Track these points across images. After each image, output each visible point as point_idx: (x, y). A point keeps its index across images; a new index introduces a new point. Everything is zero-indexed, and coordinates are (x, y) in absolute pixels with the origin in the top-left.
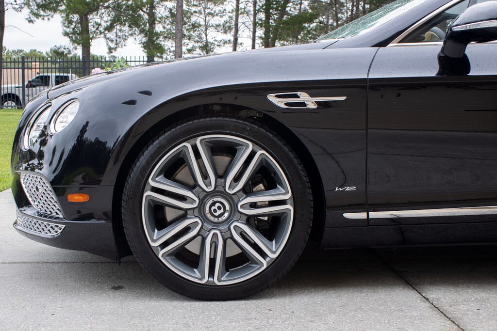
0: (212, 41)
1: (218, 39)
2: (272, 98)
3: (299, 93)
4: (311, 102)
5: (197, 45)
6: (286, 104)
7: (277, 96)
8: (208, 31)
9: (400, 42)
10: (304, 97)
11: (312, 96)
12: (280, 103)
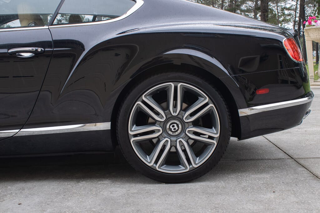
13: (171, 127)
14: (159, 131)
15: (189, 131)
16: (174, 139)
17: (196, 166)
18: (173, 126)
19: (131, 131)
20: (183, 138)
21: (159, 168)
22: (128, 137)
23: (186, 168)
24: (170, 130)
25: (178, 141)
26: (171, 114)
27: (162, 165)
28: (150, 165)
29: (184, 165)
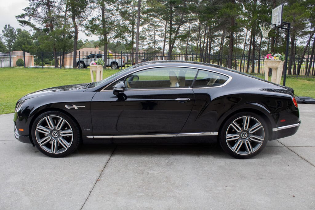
0: (157, 40)
1: (159, 40)
2: (66, 106)
3: (73, 105)
4: (76, 108)
5: (151, 42)
6: (70, 108)
7: (67, 106)
8: (155, 37)
9: (104, 90)
10: (74, 106)
11: (77, 106)
12: (68, 108)
13: (243, 135)
14: (238, 136)
15: (251, 137)
16: (244, 140)
17: (253, 152)
18: (244, 135)
19: (227, 136)
20: (248, 140)
21: (237, 152)
22: (225, 139)
23: (249, 153)
24: (243, 136)
25: (246, 141)
26: (244, 129)
27: (238, 151)
28: (233, 151)
29: (247, 151)
